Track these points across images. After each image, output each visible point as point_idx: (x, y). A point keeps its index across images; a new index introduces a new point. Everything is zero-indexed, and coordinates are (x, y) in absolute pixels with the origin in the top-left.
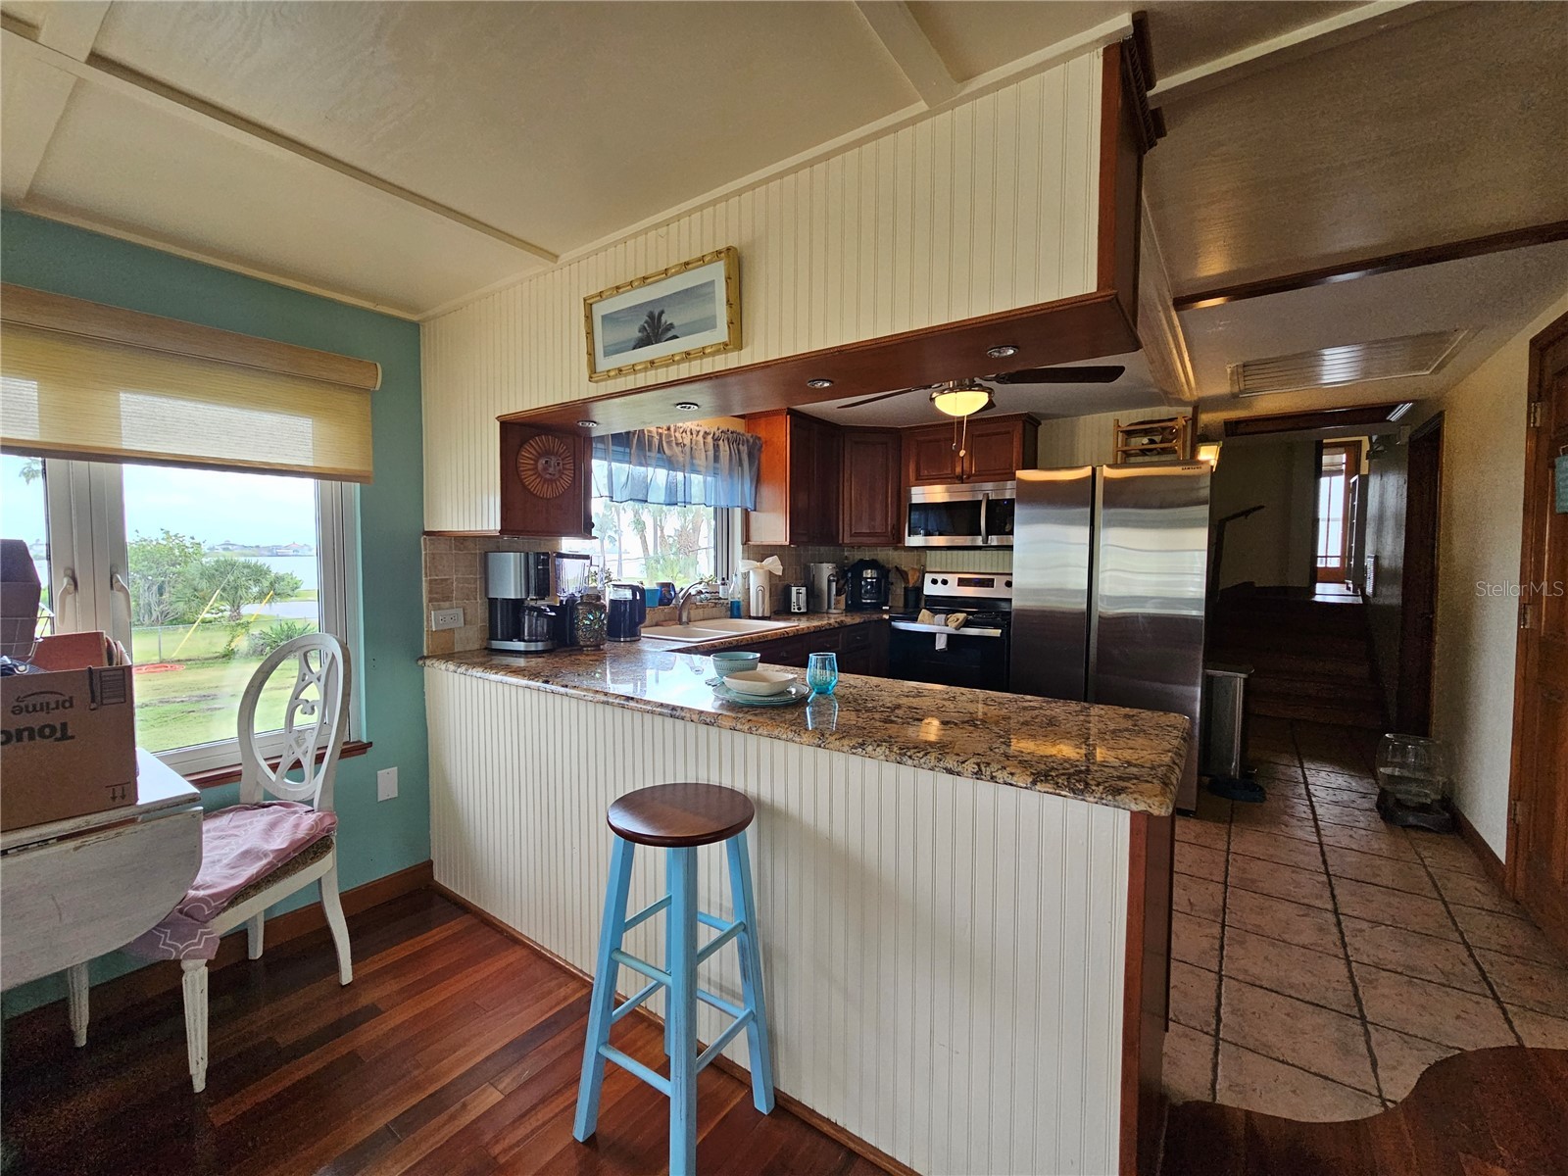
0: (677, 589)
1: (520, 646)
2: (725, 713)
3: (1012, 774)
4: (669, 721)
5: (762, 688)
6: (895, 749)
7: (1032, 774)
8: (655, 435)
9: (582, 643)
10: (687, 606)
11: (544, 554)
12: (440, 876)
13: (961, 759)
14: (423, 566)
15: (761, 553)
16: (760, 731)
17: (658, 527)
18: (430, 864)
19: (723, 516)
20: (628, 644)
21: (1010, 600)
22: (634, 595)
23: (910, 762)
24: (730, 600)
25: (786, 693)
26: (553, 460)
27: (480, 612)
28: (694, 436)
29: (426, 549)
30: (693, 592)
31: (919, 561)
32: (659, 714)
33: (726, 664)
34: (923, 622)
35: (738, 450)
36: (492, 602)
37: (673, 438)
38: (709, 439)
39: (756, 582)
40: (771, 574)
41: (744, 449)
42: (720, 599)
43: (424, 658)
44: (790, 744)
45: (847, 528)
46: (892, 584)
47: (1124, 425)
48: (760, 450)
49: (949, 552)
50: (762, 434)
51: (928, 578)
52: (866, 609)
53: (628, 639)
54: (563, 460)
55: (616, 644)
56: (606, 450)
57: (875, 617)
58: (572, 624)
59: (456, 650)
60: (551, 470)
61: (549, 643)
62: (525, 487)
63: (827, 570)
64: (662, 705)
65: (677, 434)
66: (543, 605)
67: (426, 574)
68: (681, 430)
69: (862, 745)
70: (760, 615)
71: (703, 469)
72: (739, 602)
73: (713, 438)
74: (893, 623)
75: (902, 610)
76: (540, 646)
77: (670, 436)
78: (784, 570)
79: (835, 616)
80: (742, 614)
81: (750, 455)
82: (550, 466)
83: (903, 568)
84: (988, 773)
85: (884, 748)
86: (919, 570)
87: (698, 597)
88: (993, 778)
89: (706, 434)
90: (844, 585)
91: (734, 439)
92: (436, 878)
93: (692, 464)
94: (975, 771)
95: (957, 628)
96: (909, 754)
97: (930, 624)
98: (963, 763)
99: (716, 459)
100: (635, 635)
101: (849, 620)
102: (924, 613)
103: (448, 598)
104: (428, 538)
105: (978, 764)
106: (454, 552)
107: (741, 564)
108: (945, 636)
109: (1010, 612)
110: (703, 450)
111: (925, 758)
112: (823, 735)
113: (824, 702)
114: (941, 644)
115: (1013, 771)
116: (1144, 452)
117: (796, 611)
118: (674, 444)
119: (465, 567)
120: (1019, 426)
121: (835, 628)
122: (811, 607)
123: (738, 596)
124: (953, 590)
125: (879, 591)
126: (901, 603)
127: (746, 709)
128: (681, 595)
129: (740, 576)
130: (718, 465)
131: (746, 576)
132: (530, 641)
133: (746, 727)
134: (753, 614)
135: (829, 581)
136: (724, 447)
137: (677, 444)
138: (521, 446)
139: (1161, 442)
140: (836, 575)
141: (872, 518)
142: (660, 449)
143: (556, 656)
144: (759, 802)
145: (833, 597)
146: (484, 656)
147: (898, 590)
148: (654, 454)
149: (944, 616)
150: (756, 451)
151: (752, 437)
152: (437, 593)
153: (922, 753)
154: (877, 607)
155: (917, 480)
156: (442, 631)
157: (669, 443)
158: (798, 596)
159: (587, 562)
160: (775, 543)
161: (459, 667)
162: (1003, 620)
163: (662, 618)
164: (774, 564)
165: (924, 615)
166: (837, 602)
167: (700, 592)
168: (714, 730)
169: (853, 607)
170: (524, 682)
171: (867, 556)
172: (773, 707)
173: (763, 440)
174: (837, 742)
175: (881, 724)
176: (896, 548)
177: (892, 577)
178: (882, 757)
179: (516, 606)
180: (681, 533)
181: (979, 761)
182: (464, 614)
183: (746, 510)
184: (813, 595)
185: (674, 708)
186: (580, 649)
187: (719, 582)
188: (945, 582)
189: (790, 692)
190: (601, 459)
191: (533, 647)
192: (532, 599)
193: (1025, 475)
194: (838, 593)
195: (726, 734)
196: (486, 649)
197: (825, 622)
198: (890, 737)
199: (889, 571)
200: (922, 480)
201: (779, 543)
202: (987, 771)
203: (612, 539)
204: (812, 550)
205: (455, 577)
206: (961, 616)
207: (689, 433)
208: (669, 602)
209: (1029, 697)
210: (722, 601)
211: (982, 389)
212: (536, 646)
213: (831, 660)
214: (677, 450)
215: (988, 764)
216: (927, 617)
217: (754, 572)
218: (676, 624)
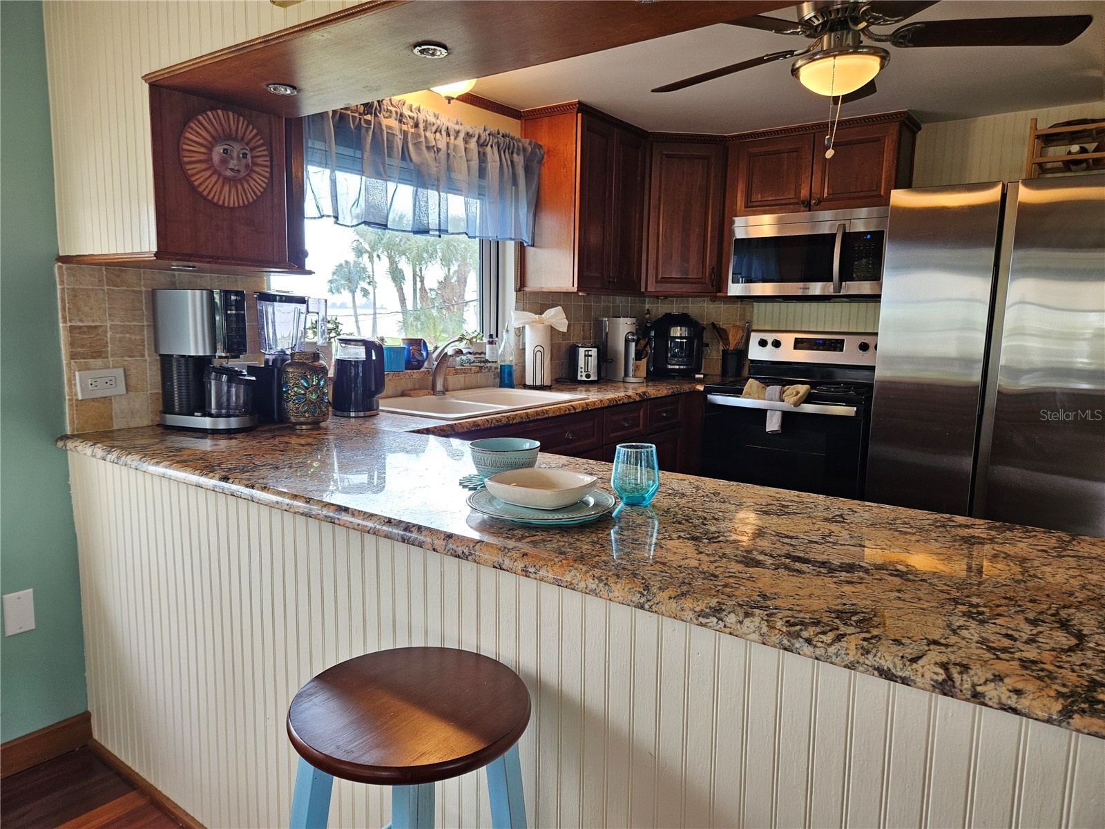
0: (430, 348)
1: (206, 423)
2: (487, 538)
3: (1018, 692)
4: (401, 548)
5: (544, 498)
6: (779, 624)
7: (1060, 695)
8: (398, 133)
9: (293, 419)
10: (443, 370)
11: (237, 293)
12: (100, 735)
13: (909, 651)
14: (60, 307)
15: (539, 302)
16: (542, 573)
17: (418, 277)
18: (86, 717)
19: (491, 253)
20: (360, 421)
21: (872, 368)
22: (368, 354)
23: (807, 649)
24: (500, 363)
25: (580, 505)
26: (236, 149)
27: (150, 375)
28: (452, 138)
29: (62, 282)
30: (450, 351)
31: (743, 316)
32: (386, 536)
33: (489, 457)
34: (749, 396)
35: (512, 162)
36: (166, 360)
37: (423, 139)
38: (473, 144)
39: (533, 340)
40: (552, 330)
41: (519, 160)
42: (487, 361)
43: (66, 437)
44: (590, 599)
45: (651, 272)
46: (707, 345)
47: (1043, 127)
48: (540, 162)
49: (784, 305)
50: (545, 141)
51: (755, 338)
52: (673, 377)
53: (362, 414)
54: (252, 150)
55: (343, 420)
56: (326, 152)
57: (686, 387)
58: (280, 393)
59: (115, 427)
60: (233, 163)
61: (247, 418)
62: (193, 189)
63: (624, 327)
64: (389, 521)
65: (428, 134)
66: (238, 366)
67: (64, 318)
68: (434, 128)
69: (717, 611)
70: (538, 383)
71: (464, 186)
72: (510, 366)
73: (478, 142)
74: (709, 396)
75: (718, 379)
76: (234, 423)
77: (419, 136)
78: (569, 326)
79: (633, 387)
80: (515, 382)
81: (528, 169)
82: (232, 158)
83: (722, 325)
84: (967, 686)
85: (757, 620)
86: (743, 328)
87: (458, 359)
88: (977, 697)
89: (468, 136)
90: (645, 346)
91: (507, 146)
92: (96, 736)
93: (450, 179)
94: (940, 678)
95: (796, 404)
96: (805, 634)
97: (759, 398)
98: (914, 660)
99: (482, 172)
100: (371, 409)
101: (654, 391)
102: (752, 384)
103: (98, 354)
104: (64, 266)
105: (945, 666)
106: (106, 287)
107: (514, 317)
108: (779, 414)
109: (870, 386)
110: (464, 158)
111: (837, 646)
112: (647, 588)
113: (639, 521)
114: (773, 424)
115: (1020, 686)
116: (1069, 165)
117: (584, 378)
118: (424, 148)
119: (126, 310)
120: (893, 129)
121: (635, 402)
122: (603, 374)
123: (510, 359)
124: (788, 353)
125: (690, 355)
126: (717, 369)
127: (518, 533)
128: (435, 355)
129: (512, 332)
130: (484, 183)
131: (520, 332)
132: (219, 416)
133: (519, 565)
134: (529, 381)
135: (627, 341)
136: (492, 155)
137: (428, 148)
138: (185, 124)
139: (1096, 150)
140: (637, 332)
141: (685, 258)
142: (405, 155)
143: (254, 437)
144: (539, 683)
145: (631, 362)
146: (151, 437)
147: (714, 354)
148: (396, 161)
149: (778, 388)
150: (535, 164)
151: (530, 144)
152: (82, 346)
153: (830, 636)
154: (688, 375)
155: (746, 207)
156: (93, 400)
157: (417, 145)
158: (587, 361)
159: (303, 307)
160: (559, 290)
161: (109, 452)
162: (858, 394)
163: (410, 385)
164: (556, 317)
165: (751, 386)
166: (637, 368)
167: (459, 352)
168: (468, 566)
169: (656, 374)
170: (195, 478)
171: (675, 308)
172: (563, 529)
173: (545, 149)
174: (673, 604)
175: (740, 567)
176: (714, 299)
177: (707, 337)
178: (756, 636)
179: (200, 366)
180: (444, 284)
181: (944, 659)
182: (126, 376)
183: (522, 244)
184: (606, 358)
185: (408, 527)
186: (291, 428)
187: (485, 340)
188: (777, 344)
189: (586, 504)
190: (320, 164)
191: (222, 424)
192: (221, 357)
193: (900, 198)
194: (638, 357)
195: (488, 574)
196: (158, 425)
197: (622, 394)
198: (764, 597)
199: (704, 329)
200: (753, 207)
201: (564, 290)
202: (964, 682)
203: (365, 292)
204: (605, 301)
205: (109, 324)
206: (803, 389)
207: (444, 133)
208: (419, 365)
209: (960, 519)
210: (489, 365)
211: (874, 51)
212: (228, 423)
213: (649, 455)
214: (429, 156)
215: (965, 668)
216: (755, 388)
217: (532, 327)
218: (429, 394)
